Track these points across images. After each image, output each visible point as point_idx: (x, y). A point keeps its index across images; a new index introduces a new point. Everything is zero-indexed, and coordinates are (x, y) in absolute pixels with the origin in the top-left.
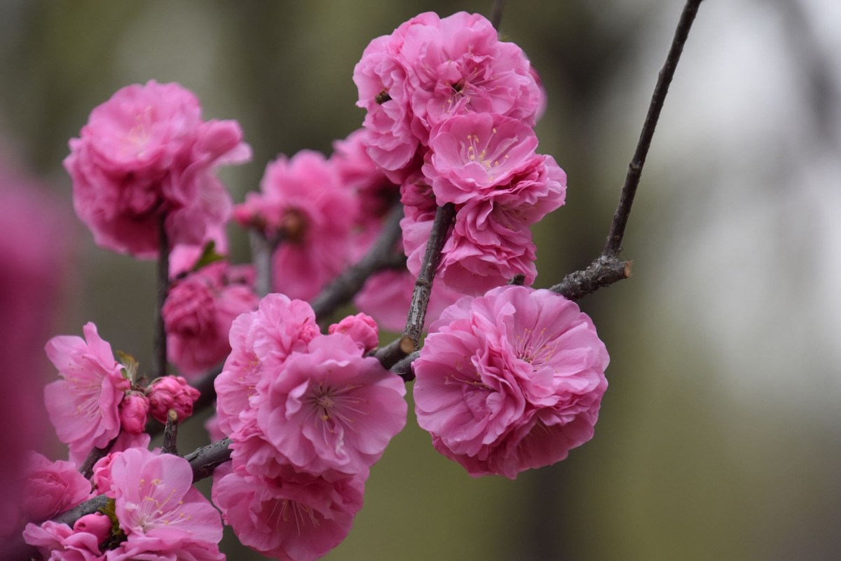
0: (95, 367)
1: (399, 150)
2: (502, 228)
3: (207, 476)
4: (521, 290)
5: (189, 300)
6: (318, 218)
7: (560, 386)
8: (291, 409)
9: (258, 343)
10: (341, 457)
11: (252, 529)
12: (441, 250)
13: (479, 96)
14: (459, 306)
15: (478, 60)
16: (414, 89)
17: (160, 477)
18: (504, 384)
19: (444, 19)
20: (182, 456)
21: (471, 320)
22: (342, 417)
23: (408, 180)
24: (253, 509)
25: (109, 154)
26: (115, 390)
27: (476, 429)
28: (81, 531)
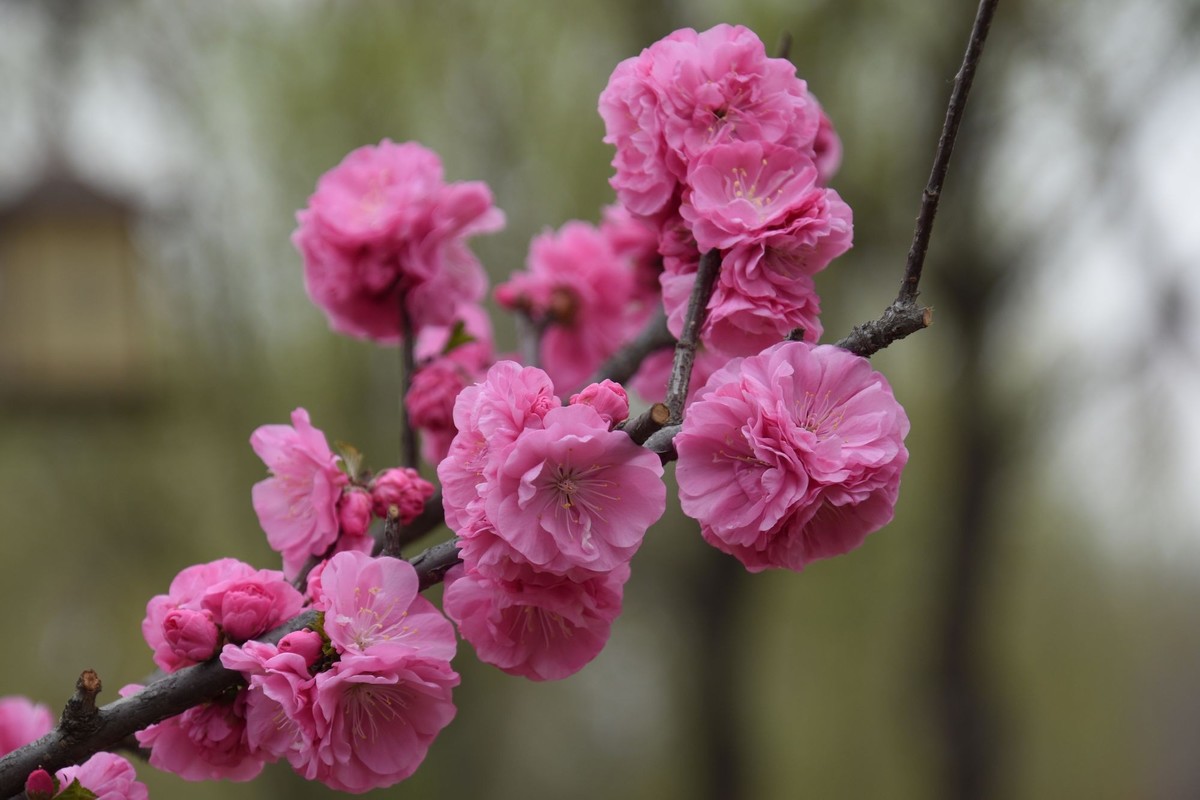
0: (307, 461)
1: (654, 191)
2: (776, 275)
3: (437, 582)
4: (800, 346)
5: (434, 387)
6: (589, 294)
7: (849, 458)
8: (524, 496)
9: (484, 420)
10: (588, 552)
11: (491, 644)
12: (706, 305)
13: (747, 123)
14: (729, 370)
15: (743, 79)
16: (667, 117)
17: (380, 584)
18: (781, 458)
19: (701, 34)
20: (407, 560)
21: (741, 383)
22: (588, 504)
23: (666, 226)
24: (491, 619)
25: (339, 224)
26: (332, 487)
27: (750, 514)
28: (285, 651)
